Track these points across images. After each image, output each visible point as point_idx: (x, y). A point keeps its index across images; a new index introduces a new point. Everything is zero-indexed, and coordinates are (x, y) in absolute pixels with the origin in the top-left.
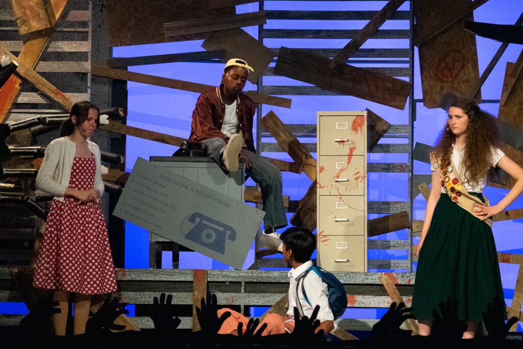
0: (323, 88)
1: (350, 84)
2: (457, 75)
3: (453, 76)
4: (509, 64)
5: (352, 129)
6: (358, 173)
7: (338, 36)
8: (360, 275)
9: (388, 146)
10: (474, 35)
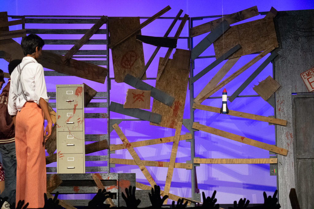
0: (59, 72)
1: (74, 70)
2: (133, 64)
3: (131, 65)
4: (161, 58)
5: (75, 95)
6: (79, 119)
7: (67, 43)
8: (81, 175)
9: (95, 104)
10: (142, 42)
